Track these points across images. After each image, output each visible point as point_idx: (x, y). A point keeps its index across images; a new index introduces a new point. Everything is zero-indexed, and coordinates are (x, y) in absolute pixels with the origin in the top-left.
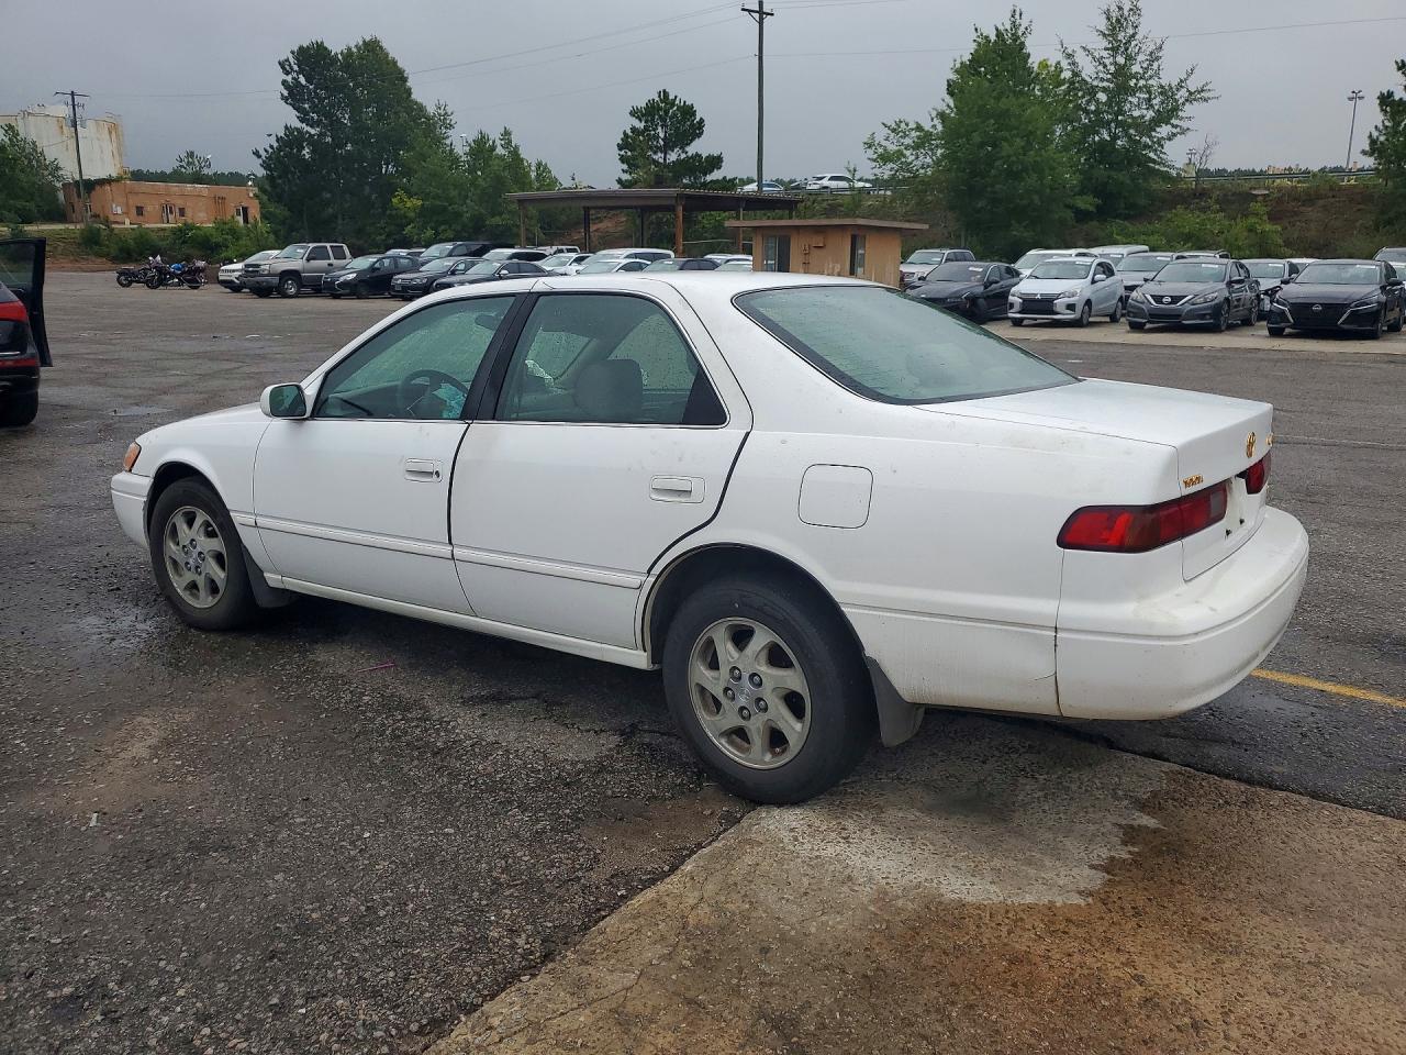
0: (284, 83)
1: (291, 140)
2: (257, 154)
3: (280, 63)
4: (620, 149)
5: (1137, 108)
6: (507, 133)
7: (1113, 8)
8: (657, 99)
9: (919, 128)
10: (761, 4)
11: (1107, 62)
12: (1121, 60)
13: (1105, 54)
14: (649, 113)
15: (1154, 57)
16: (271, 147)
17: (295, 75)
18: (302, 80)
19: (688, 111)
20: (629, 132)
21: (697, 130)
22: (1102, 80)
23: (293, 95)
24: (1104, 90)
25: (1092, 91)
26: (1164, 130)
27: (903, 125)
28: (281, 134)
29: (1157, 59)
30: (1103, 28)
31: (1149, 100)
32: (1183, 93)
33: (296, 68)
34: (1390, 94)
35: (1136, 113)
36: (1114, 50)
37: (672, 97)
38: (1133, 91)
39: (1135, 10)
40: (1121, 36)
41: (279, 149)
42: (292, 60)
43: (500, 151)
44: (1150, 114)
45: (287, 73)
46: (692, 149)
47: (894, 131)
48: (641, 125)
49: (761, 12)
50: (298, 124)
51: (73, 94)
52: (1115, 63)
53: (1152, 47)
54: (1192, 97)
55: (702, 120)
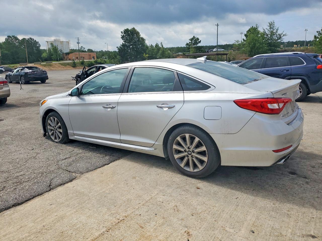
0: (121, 35)
1: (123, 45)
2: (117, 47)
3: (121, 32)
4: (186, 45)
5: (275, 37)
6: (161, 43)
7: (270, 22)
8: (193, 37)
9: (242, 42)
10: (218, 24)
11: (270, 30)
12: (272, 30)
13: (269, 29)
14: (191, 40)
15: (277, 30)
16: (119, 46)
17: (123, 34)
18: (124, 35)
19: (198, 39)
20: (188, 43)
21: (200, 42)
22: (269, 33)
23: (123, 37)
24: (269, 35)
25: (267, 35)
26: (279, 41)
27: (238, 41)
28: (122, 44)
29: (278, 30)
30: (269, 25)
31: (277, 36)
32: (282, 35)
33: (123, 32)
34: (316, 36)
35: (274, 38)
36: (270, 28)
37: (195, 37)
38: (274, 35)
39: (274, 23)
40: (272, 26)
41: (121, 46)
42: (123, 31)
43: (160, 46)
44: (276, 38)
45: (122, 34)
46: (198, 45)
47: (237, 42)
48: (191, 42)
49: (218, 25)
50: (124, 43)
51: (78, 38)
52: (271, 31)
53: (277, 28)
54: (284, 35)
55: (201, 41)
